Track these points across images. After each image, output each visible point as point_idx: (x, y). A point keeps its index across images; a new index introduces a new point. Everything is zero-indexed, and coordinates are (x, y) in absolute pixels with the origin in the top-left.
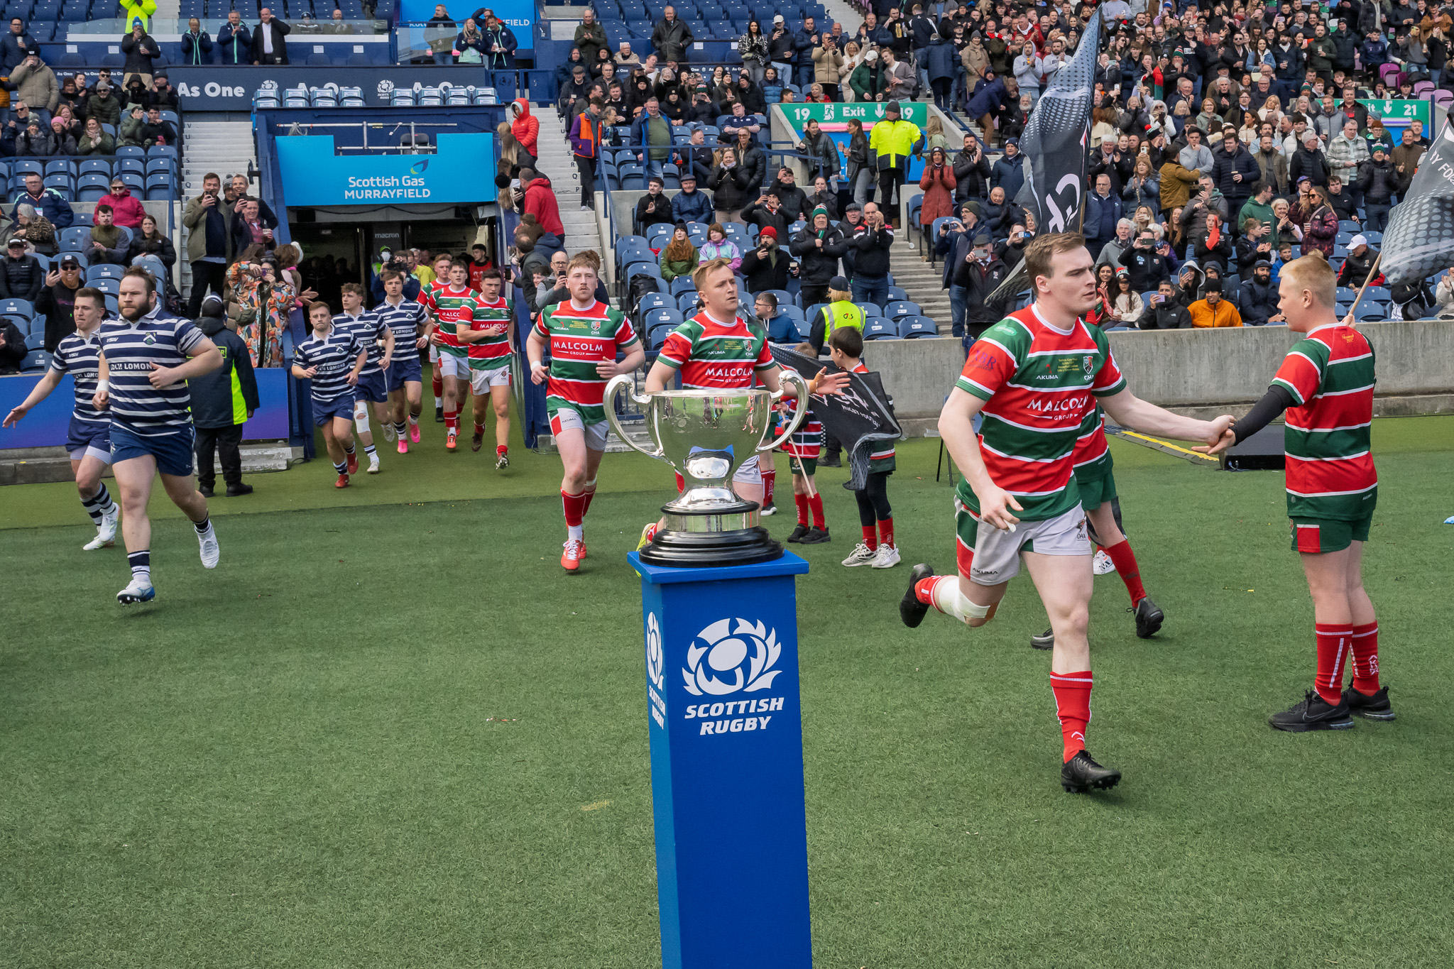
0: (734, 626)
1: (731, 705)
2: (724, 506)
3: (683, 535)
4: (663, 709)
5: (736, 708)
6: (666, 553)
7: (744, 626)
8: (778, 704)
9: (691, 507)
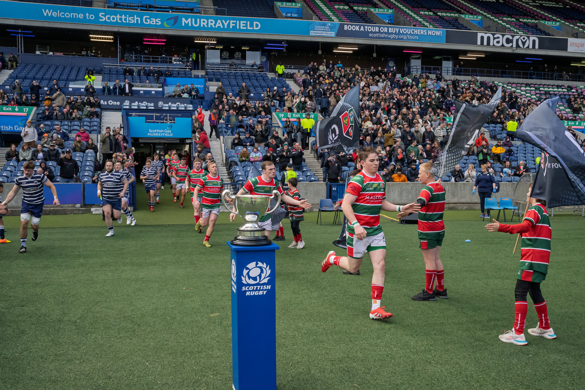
0: (257, 264)
2: (255, 229)
3: (243, 237)
4: (236, 287)
5: (257, 288)
6: (238, 242)
7: (260, 264)
8: (269, 287)
9: (246, 229)
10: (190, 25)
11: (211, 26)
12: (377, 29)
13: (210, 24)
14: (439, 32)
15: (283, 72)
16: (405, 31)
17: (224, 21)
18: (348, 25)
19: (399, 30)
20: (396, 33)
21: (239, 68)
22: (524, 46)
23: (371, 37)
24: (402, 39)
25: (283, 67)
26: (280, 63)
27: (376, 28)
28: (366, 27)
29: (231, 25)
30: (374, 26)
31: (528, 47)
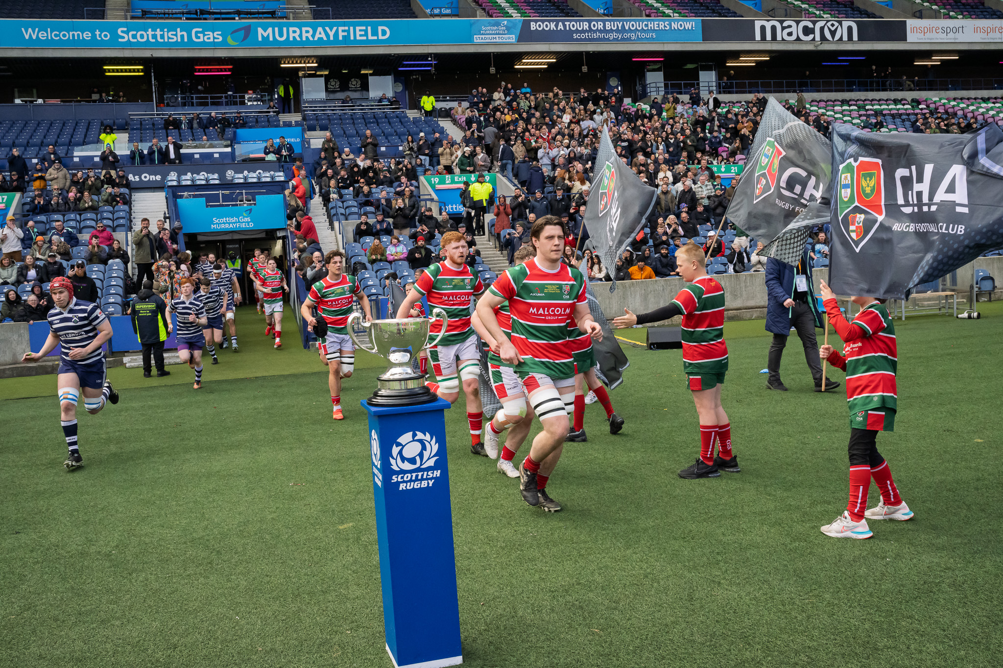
0: (414, 435)
1: (414, 475)
2: (408, 376)
3: (388, 391)
4: (381, 478)
5: (417, 476)
6: (380, 400)
7: (420, 435)
8: (438, 473)
9: (392, 377)
10: (271, 39)
11: (307, 37)
12: (586, 26)
13: (304, 35)
14: (691, 24)
15: (433, 107)
16: (633, 26)
17: (327, 29)
18: (536, 21)
19: (623, 25)
20: (617, 31)
21: (359, 106)
22: (833, 37)
23: (577, 40)
24: (629, 39)
25: (432, 98)
26: (428, 93)
27: (585, 23)
28: (567, 23)
29: (341, 35)
30: (580, 21)
31: (841, 39)
